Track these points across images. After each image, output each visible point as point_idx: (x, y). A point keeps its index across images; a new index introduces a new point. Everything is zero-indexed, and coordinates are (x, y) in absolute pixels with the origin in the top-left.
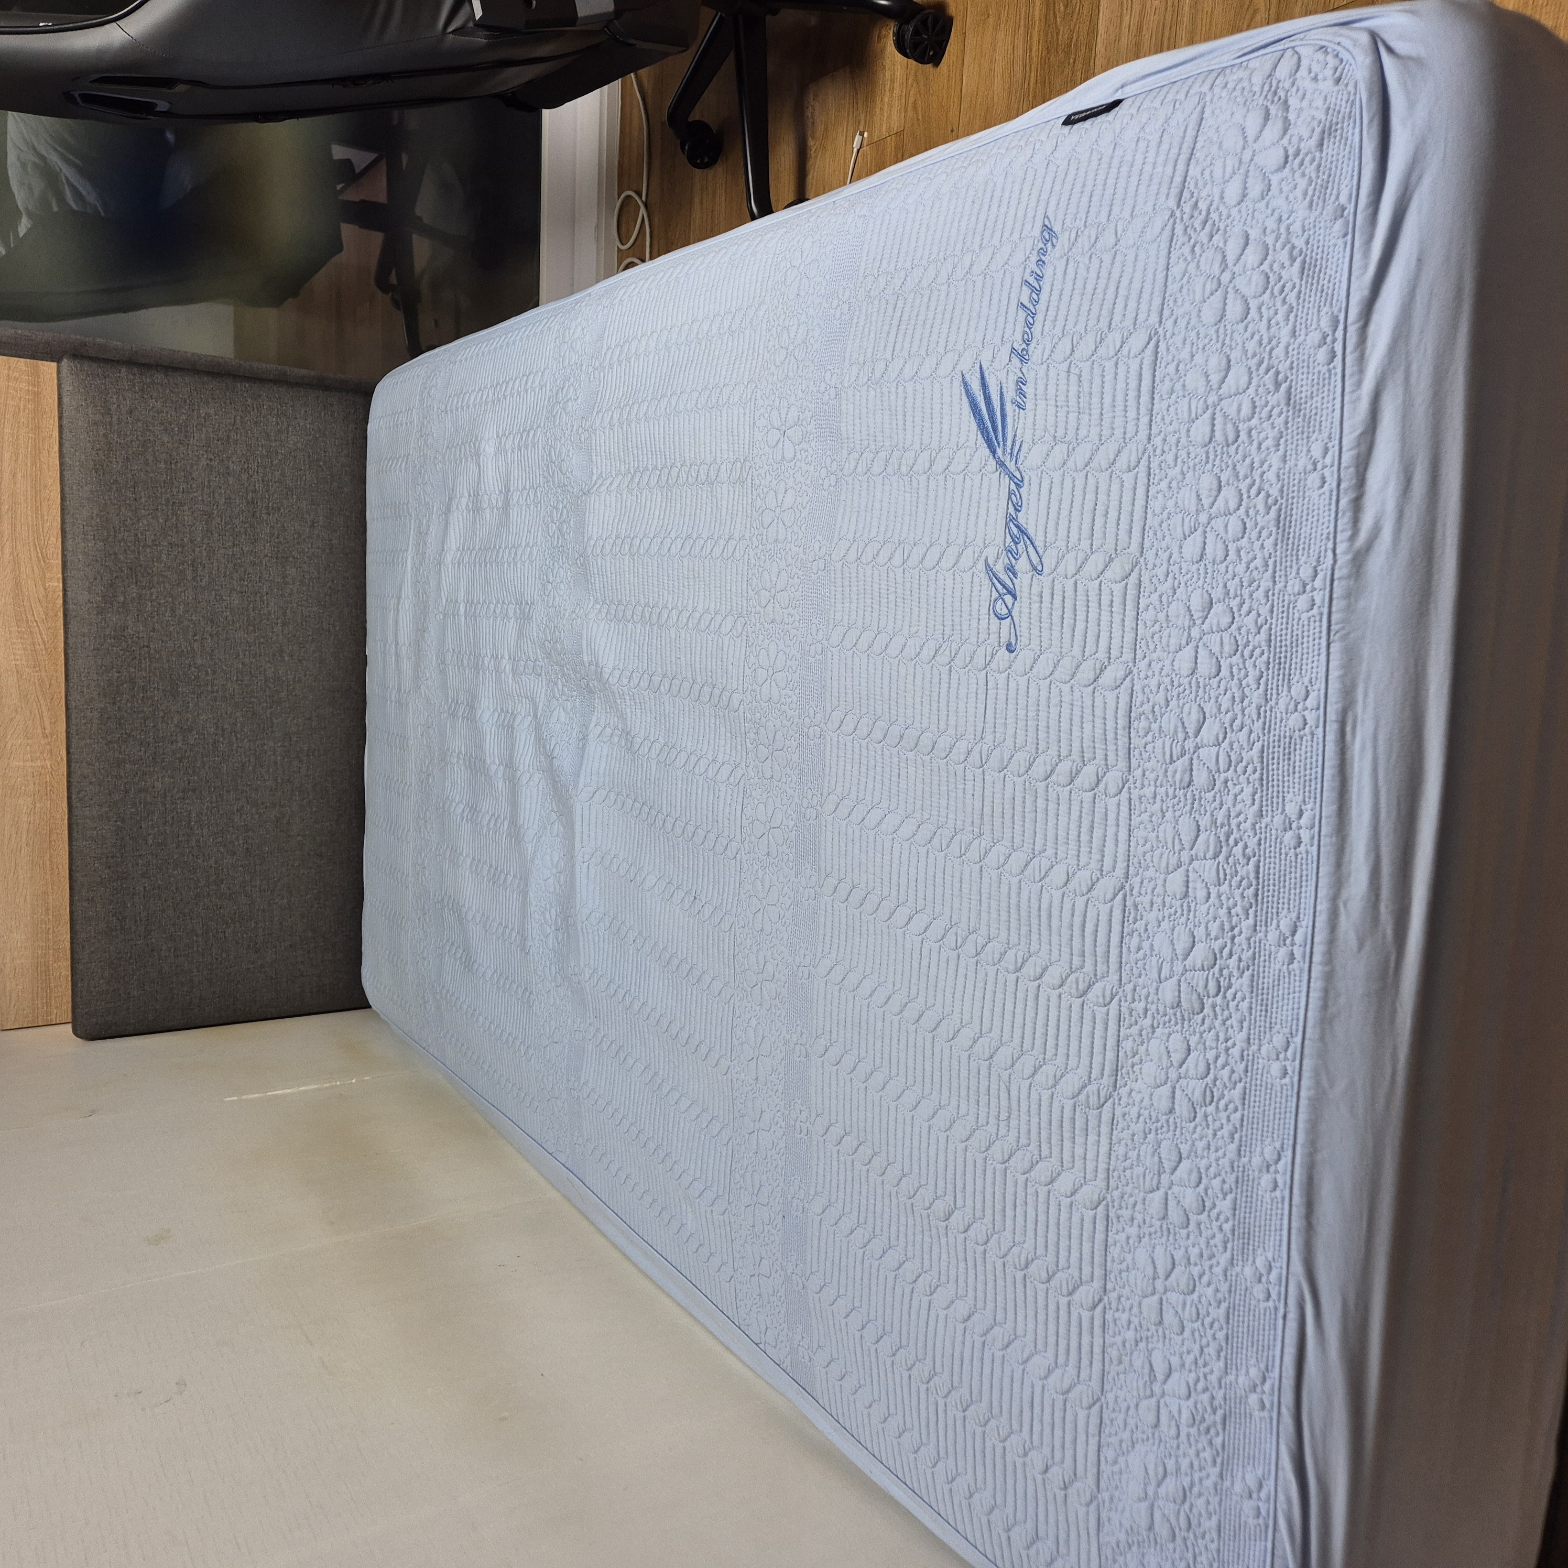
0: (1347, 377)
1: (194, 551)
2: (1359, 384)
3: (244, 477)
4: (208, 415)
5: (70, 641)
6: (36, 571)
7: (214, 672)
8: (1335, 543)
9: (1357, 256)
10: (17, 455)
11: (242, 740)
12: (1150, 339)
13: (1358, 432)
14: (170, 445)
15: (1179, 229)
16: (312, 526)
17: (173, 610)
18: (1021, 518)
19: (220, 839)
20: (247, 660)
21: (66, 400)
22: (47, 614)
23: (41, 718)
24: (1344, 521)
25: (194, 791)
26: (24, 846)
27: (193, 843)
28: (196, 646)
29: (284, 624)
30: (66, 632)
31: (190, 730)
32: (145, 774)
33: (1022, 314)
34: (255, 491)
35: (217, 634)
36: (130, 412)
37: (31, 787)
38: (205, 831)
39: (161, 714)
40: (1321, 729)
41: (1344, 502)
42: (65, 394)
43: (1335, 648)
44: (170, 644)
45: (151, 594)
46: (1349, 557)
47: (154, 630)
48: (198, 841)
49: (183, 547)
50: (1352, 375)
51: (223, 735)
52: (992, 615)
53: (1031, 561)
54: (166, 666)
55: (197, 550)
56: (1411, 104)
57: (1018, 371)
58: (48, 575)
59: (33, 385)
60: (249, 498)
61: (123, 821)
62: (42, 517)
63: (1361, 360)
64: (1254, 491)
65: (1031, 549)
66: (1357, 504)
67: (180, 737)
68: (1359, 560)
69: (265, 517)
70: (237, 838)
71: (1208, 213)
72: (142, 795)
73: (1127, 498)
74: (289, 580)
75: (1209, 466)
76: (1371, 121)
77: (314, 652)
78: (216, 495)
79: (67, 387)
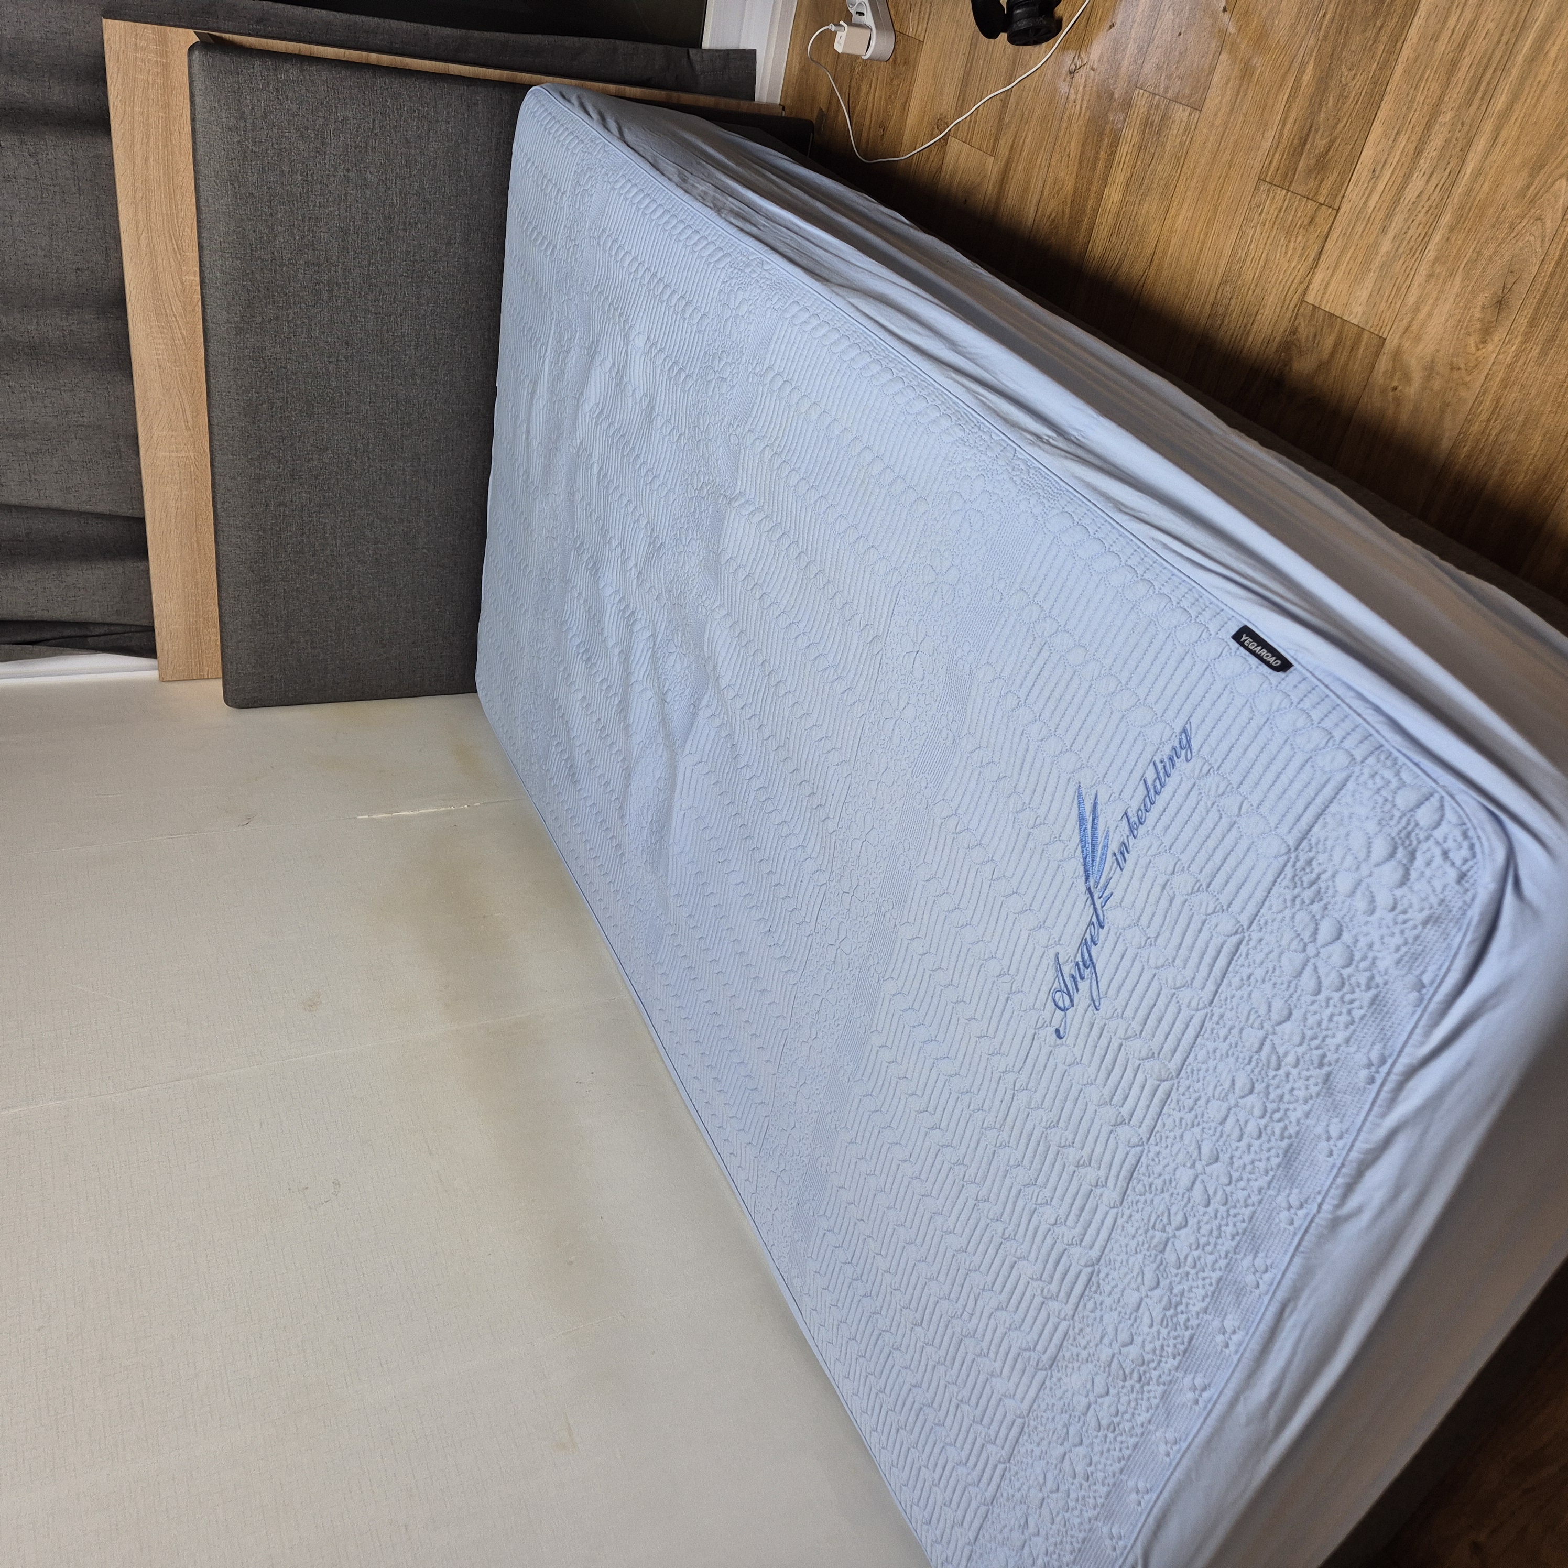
0: (1377, 1105)
1: (330, 270)
2: (1383, 1115)
3: (382, 188)
4: (345, 119)
5: (211, 358)
6: (173, 264)
7: (349, 394)
8: (1323, 1200)
9: (1419, 1031)
10: (148, 137)
11: (374, 460)
12: (1236, 933)
13: (1368, 1146)
14: (306, 155)
15: (1289, 871)
16: (449, 244)
17: (309, 332)
18: (1094, 950)
19: (352, 549)
20: (379, 383)
21: (198, 100)
22: (184, 309)
23: (184, 411)
24: (1335, 1192)
25: (328, 505)
26: (173, 528)
27: (328, 552)
28: (331, 367)
29: (416, 347)
30: (206, 350)
31: (325, 449)
32: (283, 489)
33: (1141, 791)
34: (392, 205)
35: (352, 356)
36: (265, 117)
37: (177, 476)
38: (339, 541)
39: (298, 434)
40: (1268, 1297)
41: (1340, 1180)
42: (197, 93)
43: (1297, 1260)
44: (306, 365)
45: (288, 315)
46: (1330, 1216)
47: (290, 351)
48: (332, 551)
49: (319, 265)
50: (1380, 1106)
51: (356, 455)
52: (1050, 998)
53: (1091, 993)
54: (303, 387)
55: (333, 268)
56: (1513, 945)
57: (1125, 837)
58: (184, 268)
59: (162, 56)
60: (386, 212)
61: (264, 531)
62: (176, 206)
63: (1392, 1102)
64: (1277, 1116)
65: (1094, 983)
66: (1350, 1188)
67: (316, 457)
68: (1335, 1224)
69: (401, 233)
70: (368, 549)
71: (1318, 878)
72: (282, 509)
73: (1179, 1025)
74: (423, 301)
75: (1249, 1068)
76: (1472, 942)
77: (445, 375)
78: (353, 210)
79: (198, 86)
